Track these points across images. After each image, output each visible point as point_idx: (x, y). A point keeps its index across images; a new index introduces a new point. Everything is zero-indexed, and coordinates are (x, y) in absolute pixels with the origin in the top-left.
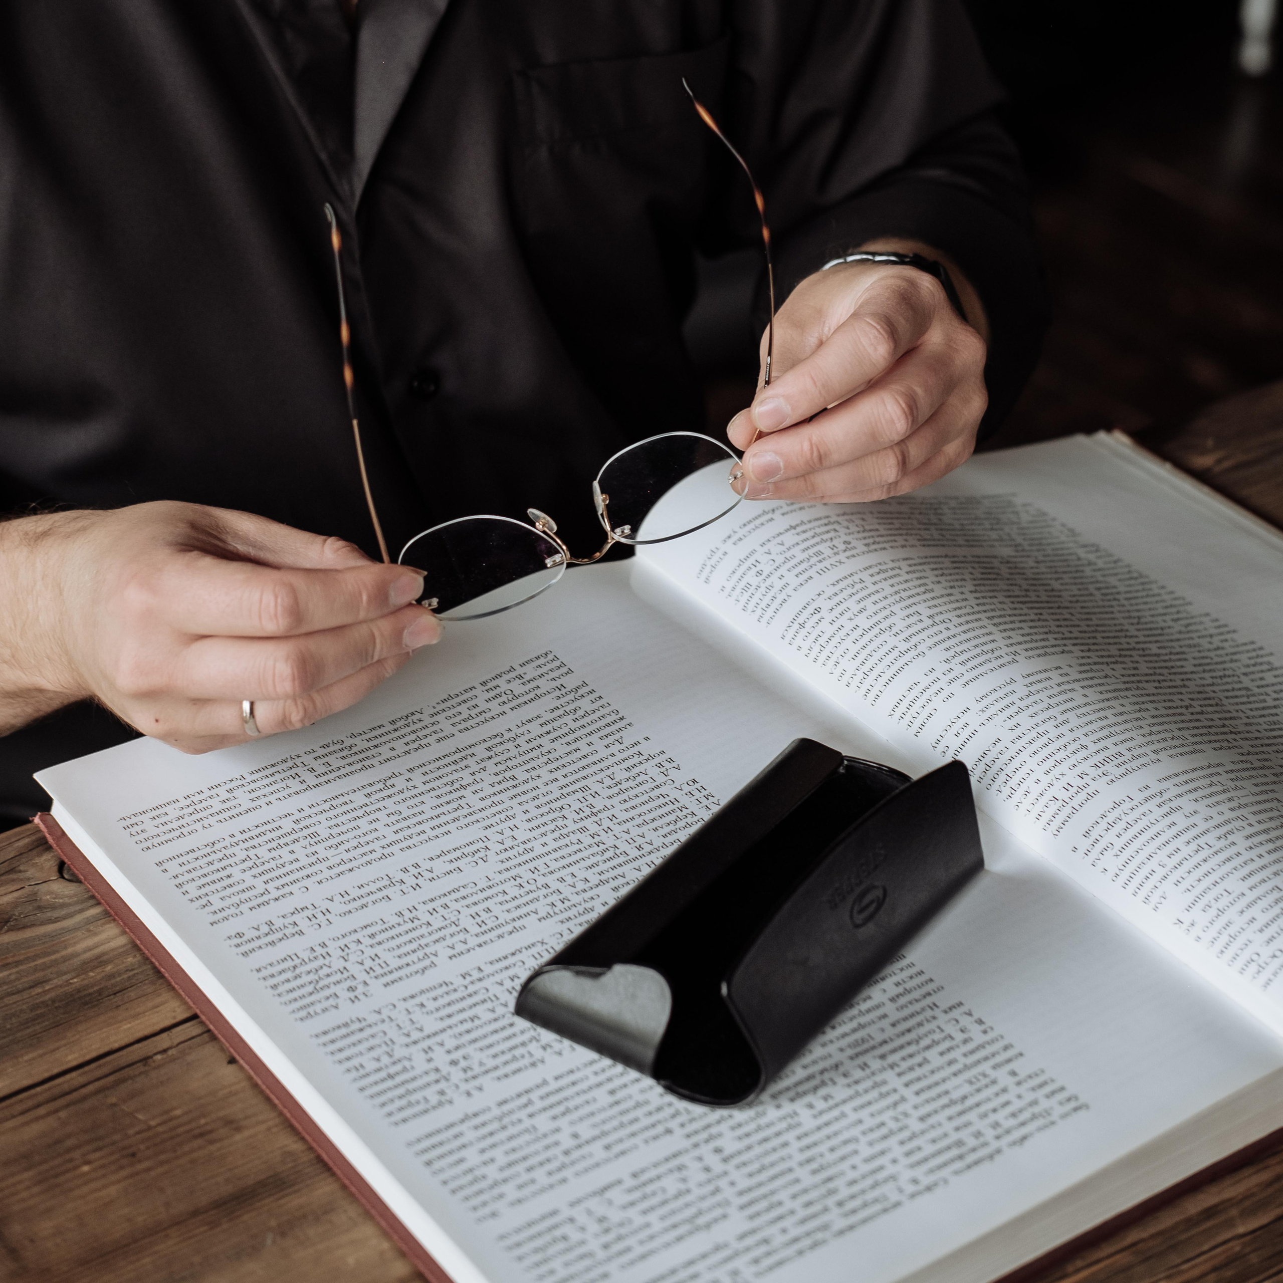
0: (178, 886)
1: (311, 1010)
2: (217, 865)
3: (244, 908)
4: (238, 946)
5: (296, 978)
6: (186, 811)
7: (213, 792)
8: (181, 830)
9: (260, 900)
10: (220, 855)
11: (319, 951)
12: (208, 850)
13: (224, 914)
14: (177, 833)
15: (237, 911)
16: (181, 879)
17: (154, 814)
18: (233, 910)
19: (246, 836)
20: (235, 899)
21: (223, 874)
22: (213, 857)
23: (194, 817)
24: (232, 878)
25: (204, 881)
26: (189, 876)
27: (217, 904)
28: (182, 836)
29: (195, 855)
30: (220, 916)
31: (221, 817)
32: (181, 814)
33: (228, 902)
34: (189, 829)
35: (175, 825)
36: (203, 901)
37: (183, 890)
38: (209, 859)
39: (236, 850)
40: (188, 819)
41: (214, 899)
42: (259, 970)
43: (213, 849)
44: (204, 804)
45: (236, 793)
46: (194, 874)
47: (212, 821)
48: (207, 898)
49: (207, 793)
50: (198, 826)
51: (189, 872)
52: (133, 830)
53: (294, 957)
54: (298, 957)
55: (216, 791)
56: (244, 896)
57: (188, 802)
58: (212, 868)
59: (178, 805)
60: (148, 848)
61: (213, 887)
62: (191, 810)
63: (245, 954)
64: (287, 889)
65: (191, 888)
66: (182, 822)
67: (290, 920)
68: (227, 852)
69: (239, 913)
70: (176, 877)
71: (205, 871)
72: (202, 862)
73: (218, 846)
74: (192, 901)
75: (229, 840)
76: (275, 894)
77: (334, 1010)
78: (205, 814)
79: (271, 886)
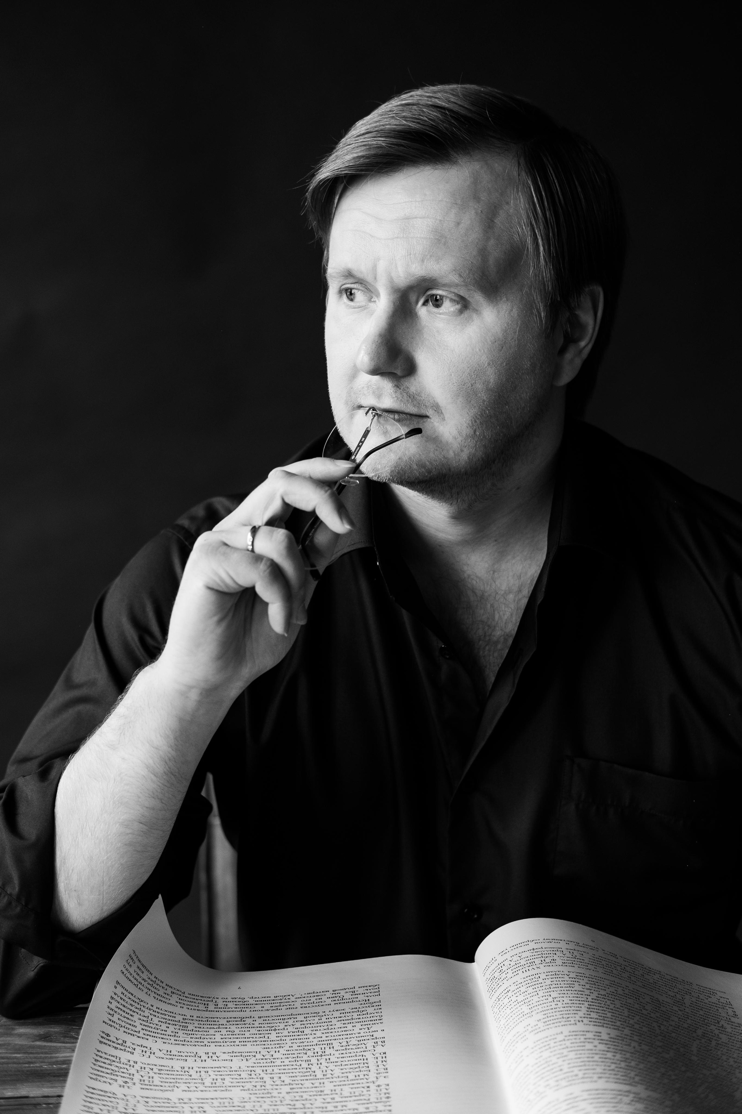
0: (112, 998)
1: (99, 1078)
2: (133, 1008)
3: (122, 1029)
4: (102, 1037)
5: (109, 1064)
6: (149, 981)
7: (166, 987)
8: (138, 984)
9: (132, 1032)
10: (139, 1007)
11: (132, 1063)
12: (138, 1001)
13: (113, 1024)
14: (136, 983)
15: (118, 1028)
16: (115, 997)
17: (141, 967)
18: (117, 1026)
19: (157, 1010)
20: (123, 1024)
21: (131, 1013)
22: (136, 1005)
23: (149, 986)
24: (132, 1017)
25: (121, 1007)
26: (119, 999)
27: (115, 1018)
28: (136, 986)
29: (131, 997)
30: (111, 1023)
31: (157, 996)
32: (147, 979)
33: (120, 1022)
34: (141, 987)
35: (140, 980)
36: (112, 1012)
37: (111, 1001)
38: (133, 1004)
39: (147, 1011)
40: (146, 984)
41: (116, 1016)
42: (98, 1051)
43: (139, 1002)
44: (158, 987)
45: (173, 995)
46: (121, 1002)
47: (153, 994)
48: (114, 1013)
49: (164, 985)
50: (146, 990)
51: (121, 998)
52: (130, 961)
53: (118, 1058)
54: (120, 1060)
55: (168, 988)
56: (128, 1026)
57: (154, 979)
58: (130, 1007)
59: (150, 975)
60: (123, 973)
61: (121, 1012)
62: (151, 983)
63: (101, 1042)
64: (148, 1037)
65: (114, 1004)
66: (143, 982)
67: (134, 1047)
68: (142, 1008)
69: (118, 1029)
70: (115, 994)
71: (126, 1005)
72: (129, 1001)
73: (142, 1003)
74: (109, 1007)
75: (149, 1006)
76: (141, 1035)
77: (108, 1084)
78: (153, 990)
79: (142, 1032)
